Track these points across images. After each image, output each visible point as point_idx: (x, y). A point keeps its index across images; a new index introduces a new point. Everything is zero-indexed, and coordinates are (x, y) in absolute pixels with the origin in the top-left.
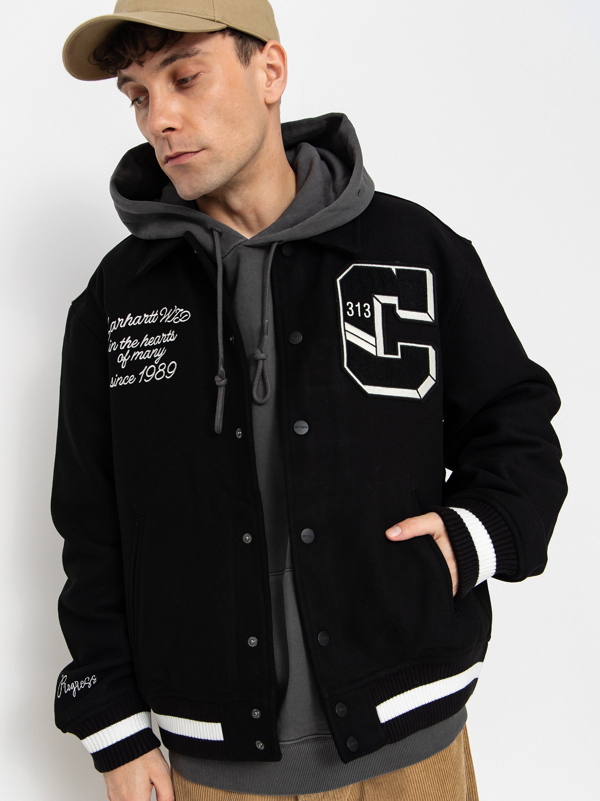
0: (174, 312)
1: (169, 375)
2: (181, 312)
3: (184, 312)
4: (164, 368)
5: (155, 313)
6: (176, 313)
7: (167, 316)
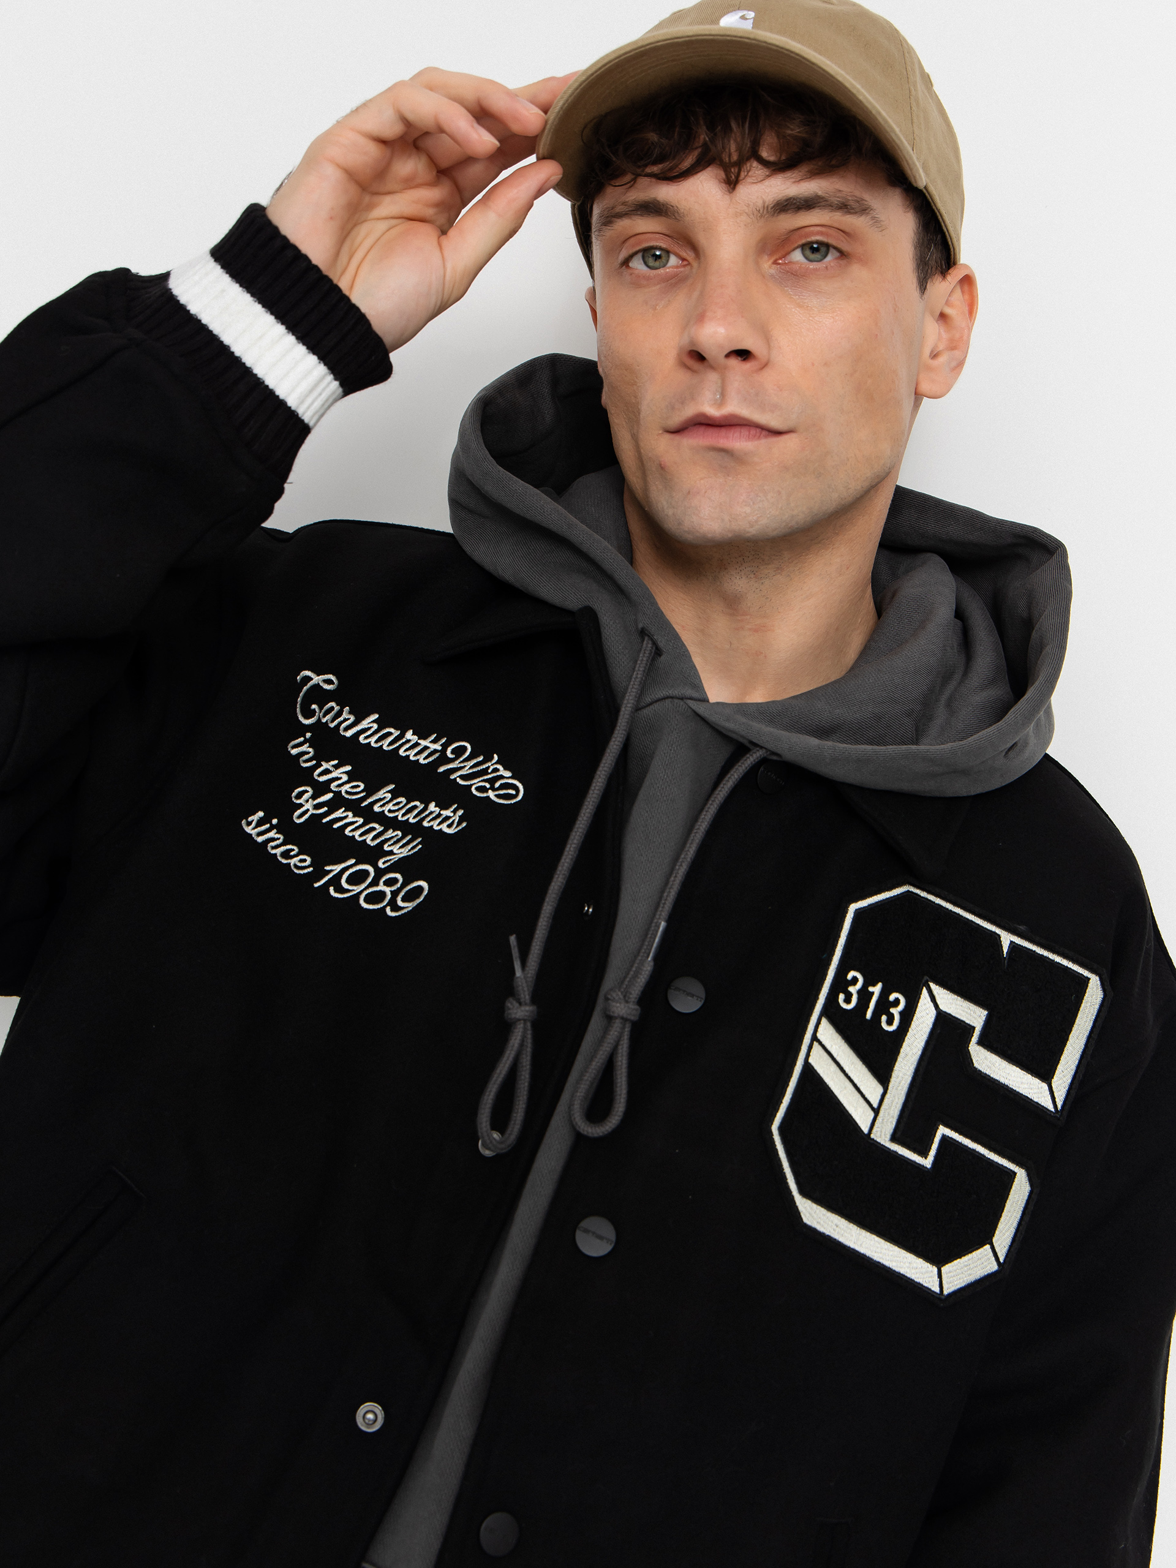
0: (484, 766)
1: (395, 908)
2: (502, 777)
3: (511, 781)
4: (394, 888)
5: (434, 742)
6: (489, 771)
7: (462, 765)
